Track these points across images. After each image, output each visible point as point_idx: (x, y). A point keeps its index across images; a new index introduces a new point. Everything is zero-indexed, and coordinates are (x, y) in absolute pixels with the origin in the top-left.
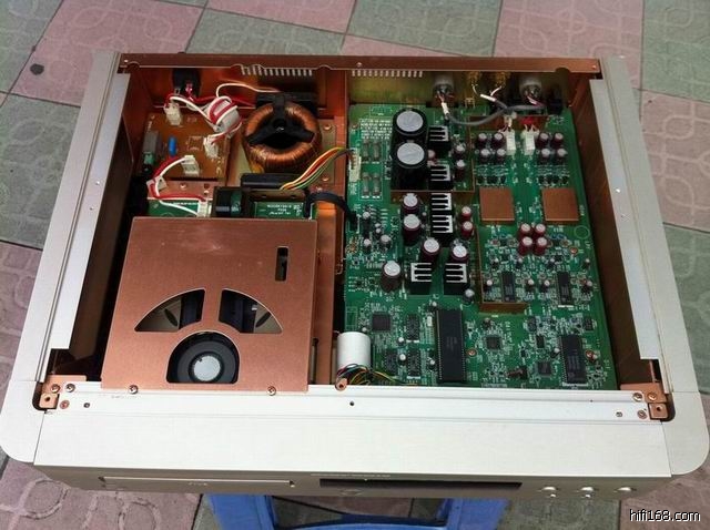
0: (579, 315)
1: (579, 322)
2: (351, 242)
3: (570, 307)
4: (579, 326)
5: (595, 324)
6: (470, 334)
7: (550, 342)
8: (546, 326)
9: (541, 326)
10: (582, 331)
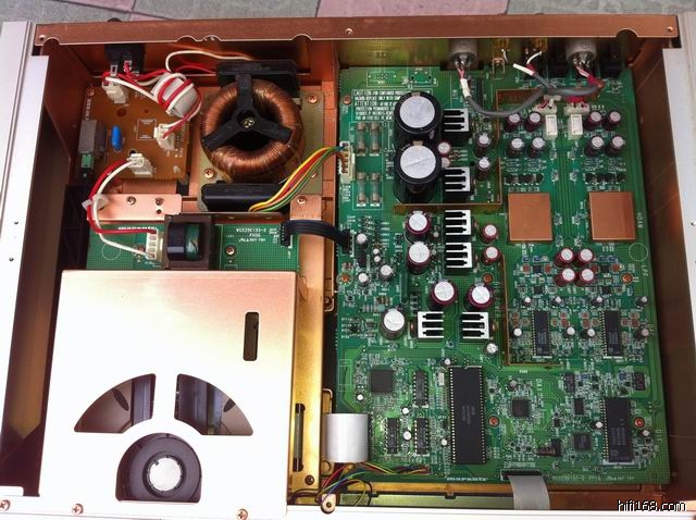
0: (629, 369)
1: (629, 379)
2: (343, 270)
3: (619, 359)
4: (628, 384)
5: (647, 380)
6: (492, 396)
7: (591, 406)
8: (588, 384)
9: (581, 384)
10: (631, 391)
